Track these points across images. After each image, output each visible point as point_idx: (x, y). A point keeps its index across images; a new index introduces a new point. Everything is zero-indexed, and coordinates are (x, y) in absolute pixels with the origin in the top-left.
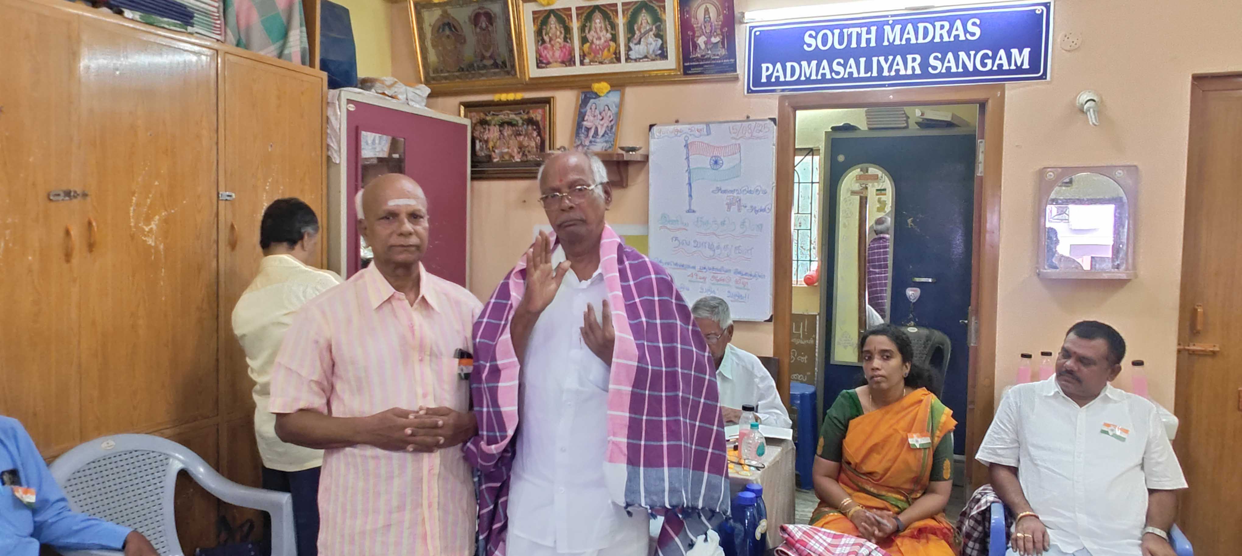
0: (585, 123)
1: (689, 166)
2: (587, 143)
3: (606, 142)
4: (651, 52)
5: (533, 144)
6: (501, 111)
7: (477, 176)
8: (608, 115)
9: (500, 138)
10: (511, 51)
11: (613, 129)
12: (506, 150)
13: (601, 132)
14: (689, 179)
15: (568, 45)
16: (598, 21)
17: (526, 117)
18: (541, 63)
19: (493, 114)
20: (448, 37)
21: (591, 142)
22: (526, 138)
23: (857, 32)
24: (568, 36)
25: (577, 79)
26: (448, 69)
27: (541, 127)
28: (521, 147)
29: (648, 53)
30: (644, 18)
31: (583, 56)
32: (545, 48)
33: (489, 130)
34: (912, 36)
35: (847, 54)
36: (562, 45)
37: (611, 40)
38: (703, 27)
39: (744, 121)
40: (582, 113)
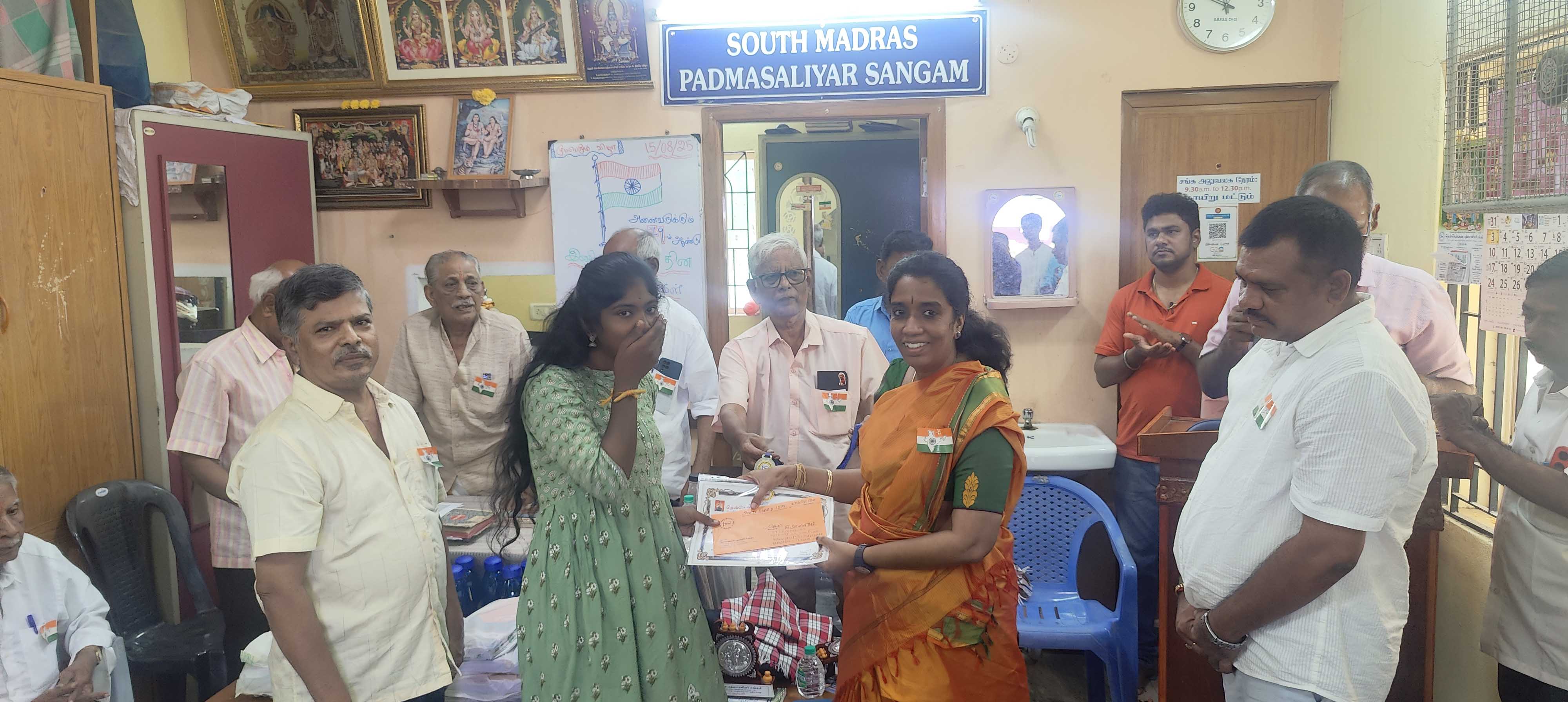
0: (466, 139)
1: (599, 191)
2: (471, 165)
3: (495, 163)
4: (545, 53)
5: (398, 164)
6: (352, 122)
7: (325, 205)
8: (496, 129)
9: (353, 157)
10: (361, 45)
11: (502, 148)
12: (363, 172)
13: (488, 151)
14: (601, 206)
15: (437, 40)
16: (475, 13)
17: (387, 130)
18: (402, 62)
19: (341, 126)
20: (270, 24)
21: (475, 163)
22: (389, 157)
23: (787, 36)
24: (438, 30)
25: (453, 83)
26: (274, 66)
27: (408, 143)
28: (383, 169)
29: (541, 54)
30: (534, 12)
31: (458, 56)
32: (407, 44)
33: (337, 146)
34: (846, 42)
35: (777, 61)
36: (430, 41)
37: (492, 37)
38: (608, 26)
39: (663, 137)
40: (461, 125)
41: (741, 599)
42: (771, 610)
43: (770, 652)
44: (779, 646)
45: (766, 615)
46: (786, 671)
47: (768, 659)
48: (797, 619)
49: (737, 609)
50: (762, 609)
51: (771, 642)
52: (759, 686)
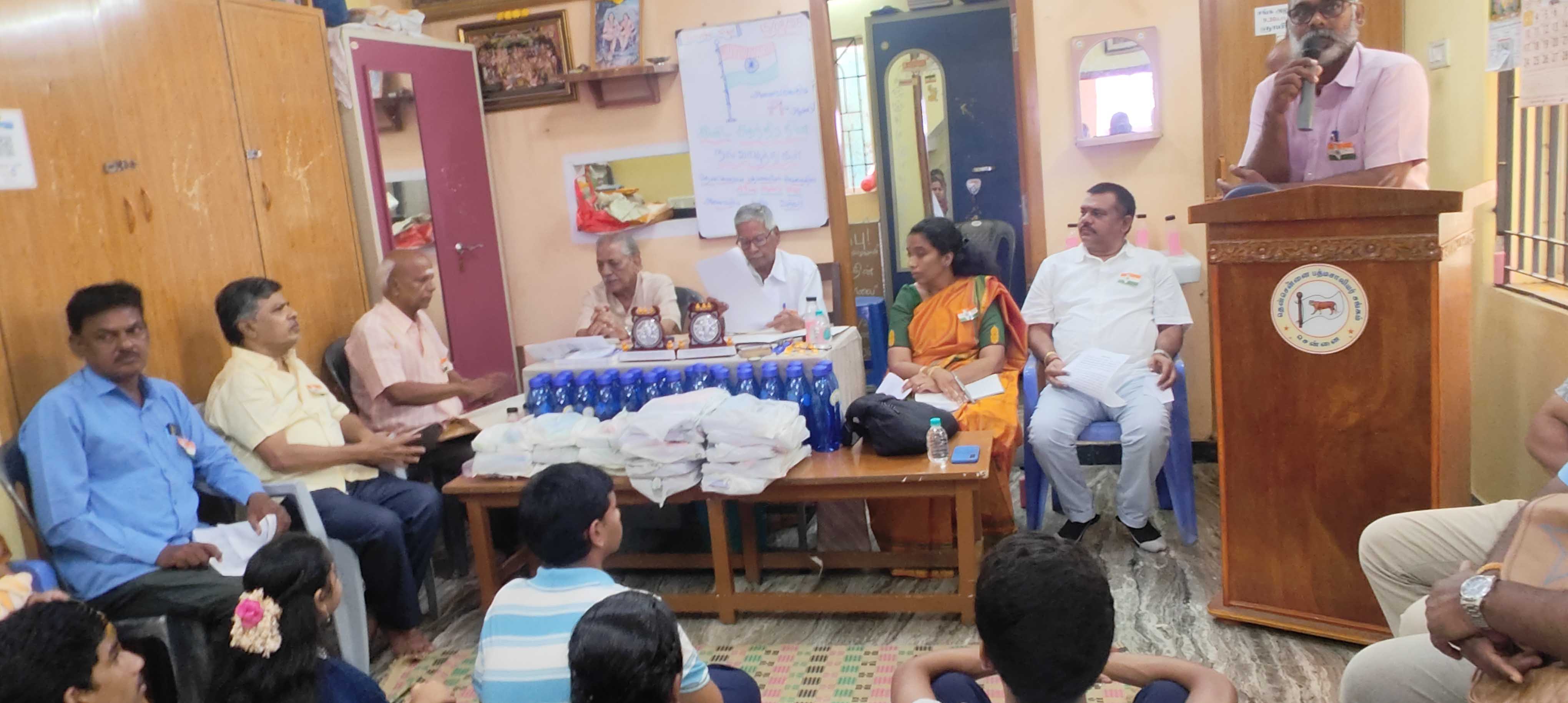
0: (605, 36)
1: (723, 71)
2: (610, 58)
3: (631, 54)
5: (548, 65)
6: (507, 31)
7: (491, 108)
8: (629, 24)
9: (510, 63)
11: (636, 39)
12: (519, 75)
13: (623, 44)
14: (726, 86)
17: (536, 35)
19: (499, 36)
21: (614, 56)
22: (540, 60)
27: (555, 44)
28: (536, 71)
33: (496, 54)
39: (775, 17)
40: (599, 25)
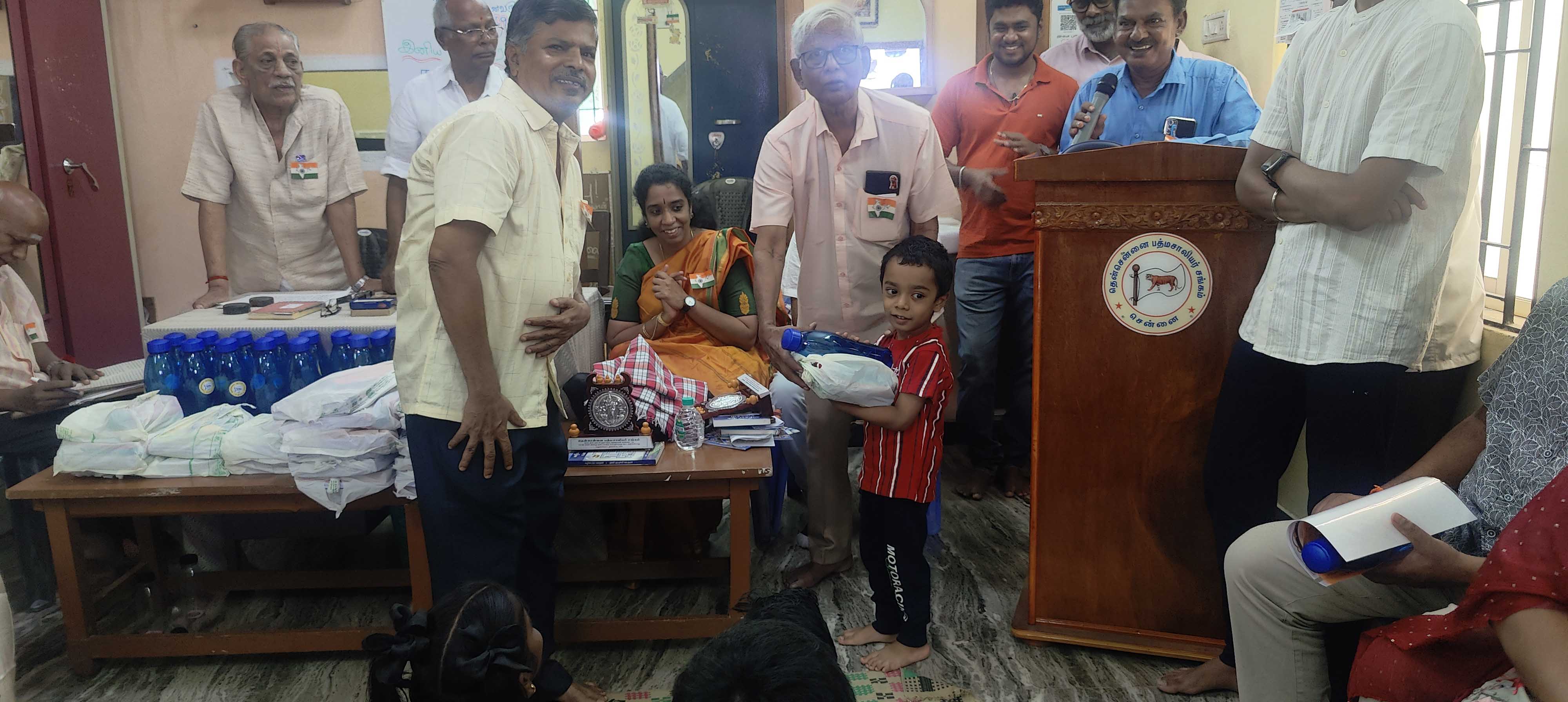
41: (613, 361)
42: (646, 371)
43: (646, 408)
44: (655, 403)
45: (639, 376)
46: (663, 427)
47: (644, 415)
48: (672, 382)
49: (609, 369)
50: (636, 370)
51: (647, 399)
52: (636, 438)
